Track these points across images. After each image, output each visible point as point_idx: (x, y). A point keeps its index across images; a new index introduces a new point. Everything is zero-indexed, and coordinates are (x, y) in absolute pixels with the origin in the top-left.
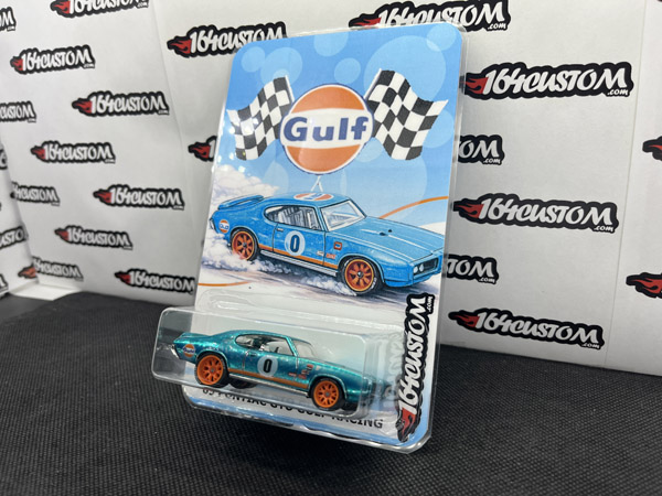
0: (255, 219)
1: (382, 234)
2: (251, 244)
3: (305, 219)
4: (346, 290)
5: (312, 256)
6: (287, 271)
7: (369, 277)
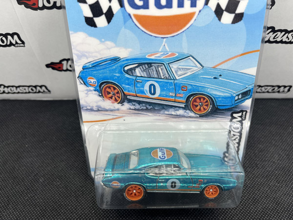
0: (117, 75)
1: (215, 78)
2: (118, 93)
3: (158, 72)
4: (192, 114)
5: (166, 96)
6: (150, 107)
7: (207, 105)
